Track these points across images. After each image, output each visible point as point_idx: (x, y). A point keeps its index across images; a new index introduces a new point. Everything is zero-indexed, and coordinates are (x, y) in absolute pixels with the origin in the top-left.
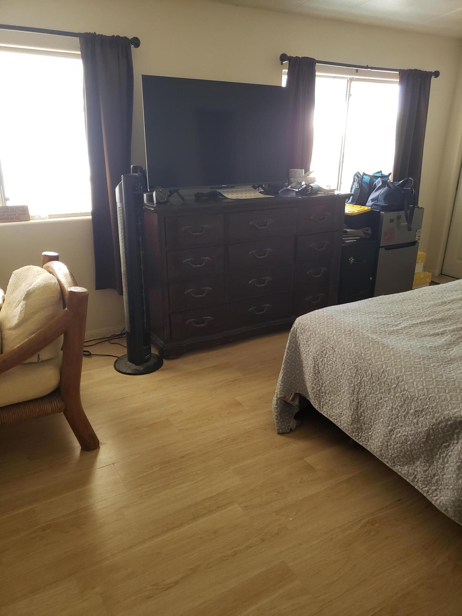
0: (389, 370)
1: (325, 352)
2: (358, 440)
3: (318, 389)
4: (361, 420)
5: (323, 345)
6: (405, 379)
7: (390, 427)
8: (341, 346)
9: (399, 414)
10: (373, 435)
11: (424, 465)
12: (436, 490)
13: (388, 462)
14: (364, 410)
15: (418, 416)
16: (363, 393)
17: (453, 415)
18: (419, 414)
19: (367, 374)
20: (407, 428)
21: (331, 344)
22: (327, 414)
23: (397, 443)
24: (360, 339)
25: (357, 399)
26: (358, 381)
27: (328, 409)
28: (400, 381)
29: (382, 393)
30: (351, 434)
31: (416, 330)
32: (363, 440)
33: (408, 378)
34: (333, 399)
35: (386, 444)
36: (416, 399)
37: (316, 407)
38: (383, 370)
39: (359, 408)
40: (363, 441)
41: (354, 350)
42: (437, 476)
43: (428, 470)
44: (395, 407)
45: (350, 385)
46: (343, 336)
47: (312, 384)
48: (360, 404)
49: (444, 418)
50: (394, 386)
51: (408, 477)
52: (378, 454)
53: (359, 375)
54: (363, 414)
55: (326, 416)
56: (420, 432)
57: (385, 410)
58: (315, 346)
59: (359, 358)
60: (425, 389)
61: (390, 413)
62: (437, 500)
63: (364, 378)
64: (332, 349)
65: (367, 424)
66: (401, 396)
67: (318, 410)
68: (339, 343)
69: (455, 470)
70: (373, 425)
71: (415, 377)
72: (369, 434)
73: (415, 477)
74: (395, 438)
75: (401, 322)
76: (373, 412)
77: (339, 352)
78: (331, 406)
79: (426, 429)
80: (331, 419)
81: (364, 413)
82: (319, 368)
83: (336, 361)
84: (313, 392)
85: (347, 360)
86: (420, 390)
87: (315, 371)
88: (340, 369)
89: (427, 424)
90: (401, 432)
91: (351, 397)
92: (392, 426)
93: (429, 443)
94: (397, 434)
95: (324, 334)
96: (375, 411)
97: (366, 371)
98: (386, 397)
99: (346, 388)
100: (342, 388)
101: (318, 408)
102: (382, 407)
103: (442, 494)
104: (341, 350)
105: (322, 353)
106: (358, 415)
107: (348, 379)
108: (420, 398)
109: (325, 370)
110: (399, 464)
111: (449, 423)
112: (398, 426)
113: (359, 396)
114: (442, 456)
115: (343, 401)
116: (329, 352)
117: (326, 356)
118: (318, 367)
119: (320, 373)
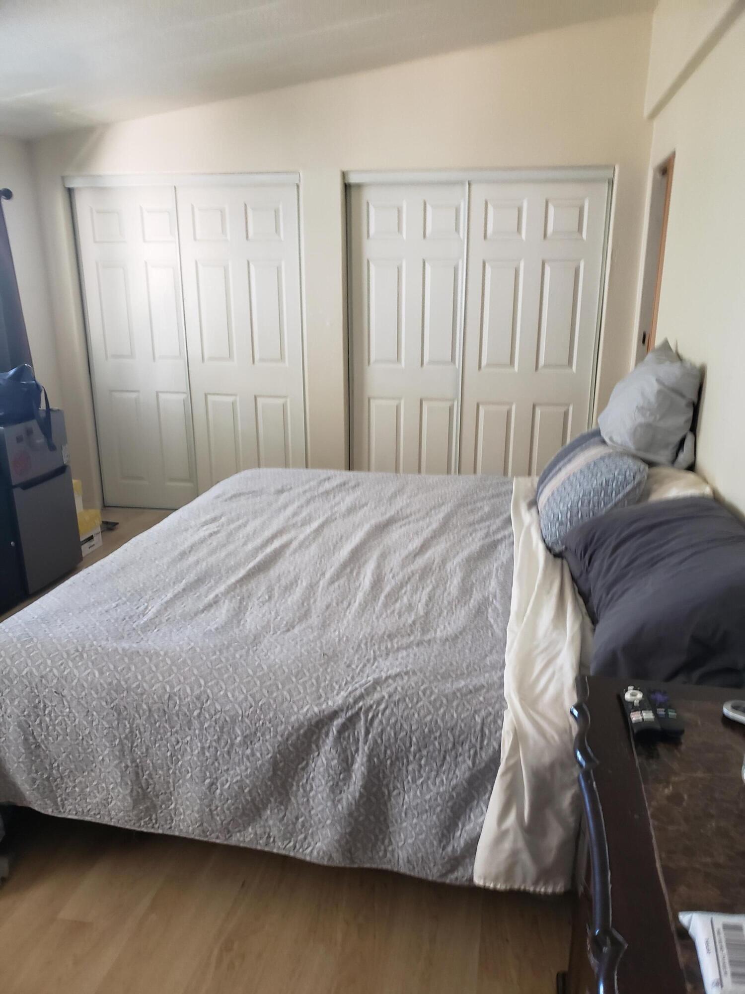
0: (180, 690)
1: (42, 705)
2: (153, 827)
3: (45, 776)
4: (150, 792)
5: (33, 694)
6: (211, 696)
7: (208, 781)
8: (74, 684)
9: (218, 753)
10: (178, 806)
11: (278, 811)
12: (305, 838)
13: (217, 838)
14: (150, 775)
15: (251, 742)
16: (141, 746)
17: (304, 717)
18: (252, 739)
19: (141, 712)
20: (237, 768)
21: (51, 687)
22: (76, 814)
23: (228, 799)
24: (103, 658)
25: (133, 761)
26: (127, 731)
27: (75, 804)
28: (204, 701)
29: (177, 732)
30: (137, 825)
31: (178, 609)
32: (162, 823)
33: (216, 690)
34: (80, 782)
35: (207, 810)
36: (240, 718)
37: (49, 812)
38: (168, 695)
39: (141, 774)
40: (162, 826)
41: (102, 681)
42: (302, 817)
43: (285, 815)
44: (208, 745)
45: (114, 743)
46: (71, 664)
47: (29, 774)
48: (140, 768)
49: (293, 727)
50: (196, 713)
51: (257, 843)
52: (197, 832)
53: (126, 719)
54: (151, 781)
55: (76, 817)
56: (260, 766)
57: (191, 757)
58: (16, 703)
59: (116, 691)
60: (250, 698)
61: (201, 758)
62: (312, 851)
63: (136, 722)
64: (55, 694)
65: (162, 794)
66: (214, 724)
67: (56, 814)
68: (69, 680)
69: (327, 795)
70: (174, 790)
71: (225, 684)
72: (170, 808)
73: (269, 837)
74: (221, 794)
75: (146, 604)
76: (169, 769)
77: (72, 695)
78: (80, 795)
79: (270, 756)
80: (88, 819)
81: (152, 779)
82: (37, 738)
83: (70, 712)
84: (36, 786)
85: (94, 703)
86: (242, 702)
87: (29, 748)
88: (85, 723)
89: (270, 748)
90: (229, 779)
91: (121, 762)
92: (210, 777)
93: (278, 775)
94: (223, 785)
95: (29, 674)
96: (173, 767)
97: (137, 709)
98: (187, 736)
99: (106, 752)
100: (96, 755)
101: (55, 811)
102: (183, 755)
103: (316, 838)
104: (76, 691)
105: (36, 708)
106: (142, 787)
107: (105, 736)
108: (247, 714)
109: (50, 738)
110: (237, 830)
111: (302, 731)
112: (221, 773)
113: (135, 755)
114: (301, 784)
115: (105, 776)
116: (51, 701)
117: (46, 712)
118: (34, 738)
119: (39, 746)
